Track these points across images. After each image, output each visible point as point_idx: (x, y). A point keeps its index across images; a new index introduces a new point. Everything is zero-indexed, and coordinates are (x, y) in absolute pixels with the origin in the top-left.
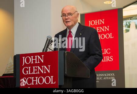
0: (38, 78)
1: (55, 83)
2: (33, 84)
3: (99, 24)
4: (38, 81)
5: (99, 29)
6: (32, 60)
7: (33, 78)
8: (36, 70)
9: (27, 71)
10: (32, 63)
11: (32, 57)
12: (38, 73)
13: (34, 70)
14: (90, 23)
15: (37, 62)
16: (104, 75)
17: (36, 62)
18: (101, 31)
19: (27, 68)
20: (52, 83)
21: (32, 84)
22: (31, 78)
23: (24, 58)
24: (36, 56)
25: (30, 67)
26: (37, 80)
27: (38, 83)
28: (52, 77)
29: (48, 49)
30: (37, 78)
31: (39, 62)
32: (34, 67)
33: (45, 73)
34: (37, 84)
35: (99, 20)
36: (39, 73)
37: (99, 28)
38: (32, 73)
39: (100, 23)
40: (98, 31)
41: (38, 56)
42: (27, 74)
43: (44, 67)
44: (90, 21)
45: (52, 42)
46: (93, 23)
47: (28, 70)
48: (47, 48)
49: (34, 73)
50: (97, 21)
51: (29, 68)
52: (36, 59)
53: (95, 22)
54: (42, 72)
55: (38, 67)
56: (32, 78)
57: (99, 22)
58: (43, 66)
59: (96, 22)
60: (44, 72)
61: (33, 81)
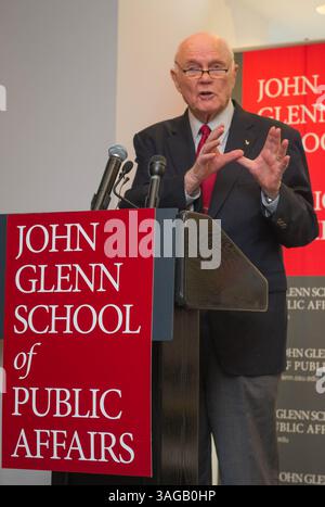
0: (73, 311)
1: (138, 331)
2: (53, 331)
3: (296, 93)
4: (72, 320)
5: (296, 114)
6: (54, 237)
7: (54, 307)
8: (68, 278)
9: (34, 282)
10: (54, 249)
11: (54, 227)
12: (74, 288)
13: (60, 278)
14: (264, 88)
15: (73, 245)
16: (311, 293)
17: (68, 249)
18: (303, 121)
19: (34, 267)
20: (127, 331)
21: (50, 329)
22: (46, 307)
23: (21, 228)
24: (69, 226)
25: (43, 267)
26: (68, 318)
27: (72, 327)
28: (128, 307)
29: (112, 195)
30: (69, 307)
31: (78, 249)
32: (59, 267)
33: (101, 289)
34: (68, 331)
35: (297, 79)
36: (77, 290)
37: (297, 107)
38: (52, 291)
39: (300, 90)
40: (294, 119)
41: (78, 225)
42: (33, 290)
43: (98, 268)
44: (261, 82)
45: (127, 172)
46: (274, 88)
47: (37, 276)
48: (108, 192)
49: (59, 290)
50: (291, 82)
51: (39, 269)
52: (68, 237)
53: (284, 86)
54: (92, 287)
55: (77, 266)
56: (50, 309)
57: (296, 86)
58: (93, 266)
59: (287, 86)
60: (97, 286)
61: (54, 318)
